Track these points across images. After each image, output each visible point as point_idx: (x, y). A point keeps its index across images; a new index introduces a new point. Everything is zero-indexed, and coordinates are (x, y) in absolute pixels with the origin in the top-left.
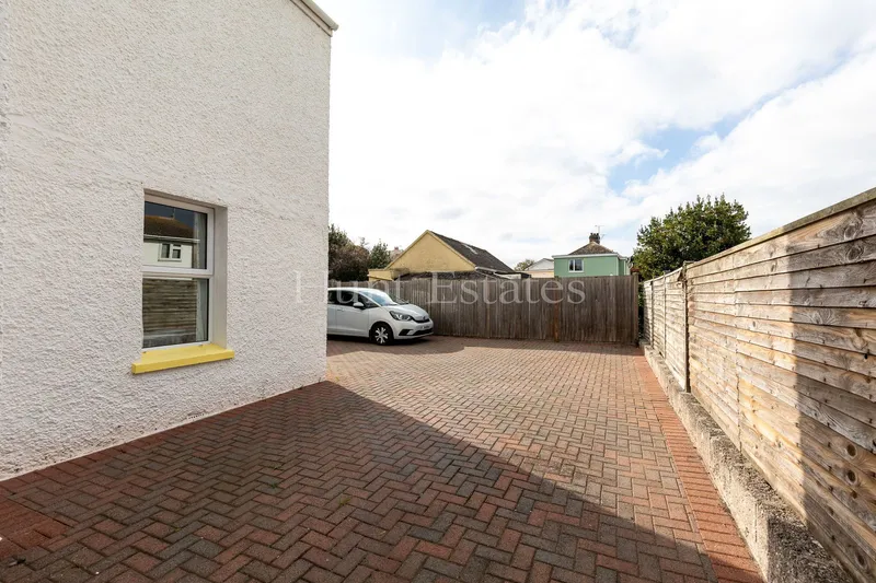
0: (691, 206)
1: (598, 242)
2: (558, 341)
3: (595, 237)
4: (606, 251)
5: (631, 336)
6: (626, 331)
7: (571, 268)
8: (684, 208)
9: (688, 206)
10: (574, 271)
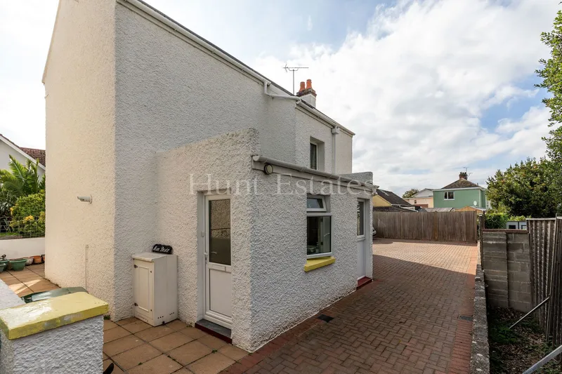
0: (524, 164)
1: (466, 178)
2: (437, 240)
3: (463, 175)
4: (471, 185)
5: (473, 238)
6: (472, 236)
7: (446, 197)
8: (519, 165)
9: (522, 163)
10: (448, 199)
